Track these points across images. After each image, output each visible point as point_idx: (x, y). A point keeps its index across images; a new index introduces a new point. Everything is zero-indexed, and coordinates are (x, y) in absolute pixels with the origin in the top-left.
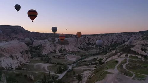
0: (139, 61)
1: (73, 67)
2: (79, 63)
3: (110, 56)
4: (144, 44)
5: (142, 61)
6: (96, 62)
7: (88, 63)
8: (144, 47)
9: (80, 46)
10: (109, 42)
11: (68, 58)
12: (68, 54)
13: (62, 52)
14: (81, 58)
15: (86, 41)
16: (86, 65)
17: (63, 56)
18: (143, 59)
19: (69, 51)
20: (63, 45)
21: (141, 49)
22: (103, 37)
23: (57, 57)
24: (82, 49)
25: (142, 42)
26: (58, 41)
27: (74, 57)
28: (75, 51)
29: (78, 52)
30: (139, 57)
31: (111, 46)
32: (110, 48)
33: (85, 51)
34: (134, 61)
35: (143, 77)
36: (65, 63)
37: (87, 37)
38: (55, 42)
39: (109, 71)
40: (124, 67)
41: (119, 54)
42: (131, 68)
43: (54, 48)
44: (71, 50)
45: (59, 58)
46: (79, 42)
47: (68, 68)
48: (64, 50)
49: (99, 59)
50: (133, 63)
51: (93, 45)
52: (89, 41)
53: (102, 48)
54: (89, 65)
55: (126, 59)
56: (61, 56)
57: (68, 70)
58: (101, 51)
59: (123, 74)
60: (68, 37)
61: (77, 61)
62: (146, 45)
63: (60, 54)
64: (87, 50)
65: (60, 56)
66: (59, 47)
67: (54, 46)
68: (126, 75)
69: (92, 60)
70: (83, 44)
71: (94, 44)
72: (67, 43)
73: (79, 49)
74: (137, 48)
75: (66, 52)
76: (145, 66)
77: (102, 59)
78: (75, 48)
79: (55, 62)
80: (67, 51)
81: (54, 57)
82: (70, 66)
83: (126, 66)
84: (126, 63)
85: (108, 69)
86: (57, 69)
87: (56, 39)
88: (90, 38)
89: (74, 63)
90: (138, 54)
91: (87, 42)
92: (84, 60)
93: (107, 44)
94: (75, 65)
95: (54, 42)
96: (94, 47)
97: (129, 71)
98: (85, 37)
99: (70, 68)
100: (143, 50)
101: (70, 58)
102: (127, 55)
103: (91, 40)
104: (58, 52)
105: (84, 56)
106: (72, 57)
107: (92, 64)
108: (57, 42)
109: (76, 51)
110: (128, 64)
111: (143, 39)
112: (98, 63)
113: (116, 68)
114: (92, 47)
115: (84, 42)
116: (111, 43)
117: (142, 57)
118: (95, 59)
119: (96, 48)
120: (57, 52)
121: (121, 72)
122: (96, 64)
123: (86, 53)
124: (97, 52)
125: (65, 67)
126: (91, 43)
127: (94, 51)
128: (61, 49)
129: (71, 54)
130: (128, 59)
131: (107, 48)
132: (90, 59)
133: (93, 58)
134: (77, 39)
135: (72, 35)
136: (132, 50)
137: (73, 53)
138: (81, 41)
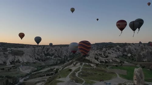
0: (91, 69)
1: (25, 80)
2: (33, 74)
3: (66, 66)
4: (98, 54)
5: (94, 68)
6: (52, 72)
7: (43, 74)
8: (97, 56)
9: (37, 57)
10: (67, 52)
11: (21, 70)
12: (21, 66)
13: (14, 64)
14: (36, 69)
15: (44, 52)
16: (41, 76)
17: (15, 68)
18: (95, 67)
19: (24, 63)
20: (16, 56)
21: (94, 58)
22: (62, 47)
23: (7, 69)
24: (39, 60)
25: (96, 52)
26: (11, 51)
27: (29, 69)
28: (30, 62)
29: (34, 63)
30: (92, 65)
31: (70, 56)
32: (69, 59)
33: (42, 62)
34: (86, 68)
35: (92, 83)
36: (16, 76)
37: (45, 47)
38: (7, 53)
39: (60, 79)
40: (77, 74)
41: (75, 63)
42: (82, 76)
43: (4, 59)
44: (25, 61)
45: (9, 70)
46: (37, 52)
47: (19, 81)
48: (17, 62)
49: (55, 69)
50: (85, 71)
51: (52, 56)
52: (48, 52)
53: (61, 59)
54: (44, 76)
55: (80, 68)
56: (13, 68)
57: (19, 83)
58: (59, 62)
59: (75, 81)
60: (24, 48)
61: (31, 73)
62: (99, 55)
63: (11, 66)
64: (45, 61)
65: (11, 69)
66: (11, 58)
67: (5, 57)
68: (77, 82)
69: (48, 71)
70: (41, 54)
71: (53, 54)
72: (21, 54)
73: (36, 60)
74: (91, 57)
75: (19, 64)
76: (95, 73)
77: (59, 69)
78: (31, 59)
79: (3, 76)
80: (21, 63)
81: (3, 69)
82: (22, 79)
83: (79, 74)
84: (79, 71)
85: (60, 78)
86: (4, 83)
87: (8, 49)
88: (49, 49)
89: (27, 75)
90: (91, 62)
91: (46, 52)
92: (39, 71)
93: (66, 55)
94: (27, 77)
95: (5, 52)
96: (53, 57)
97: (80, 78)
98: (44, 48)
99: (21, 81)
100: (96, 59)
101: (23, 70)
102: (81, 64)
103: (49, 50)
104: (10, 64)
105: (40, 67)
106: (26, 69)
107: (47, 75)
108: (9, 53)
109: (32, 62)
110: (81, 72)
111: (97, 50)
112: (54, 73)
113: (68, 76)
114: (50, 57)
115: (43, 53)
116: (70, 53)
117: (95, 65)
118: (52, 70)
119: (55, 59)
120: (7, 64)
121: (73, 79)
122: (52, 74)
123: (43, 64)
124: (55, 63)
125: (15, 81)
126: (50, 53)
127: (51, 62)
128: (14, 60)
129: (26, 65)
130: (82, 67)
131: (65, 58)
132: (46, 70)
133: (49, 69)
134: (35, 49)
135: (28, 45)
136: (87, 59)
137: (27, 64)
138: (38, 51)
